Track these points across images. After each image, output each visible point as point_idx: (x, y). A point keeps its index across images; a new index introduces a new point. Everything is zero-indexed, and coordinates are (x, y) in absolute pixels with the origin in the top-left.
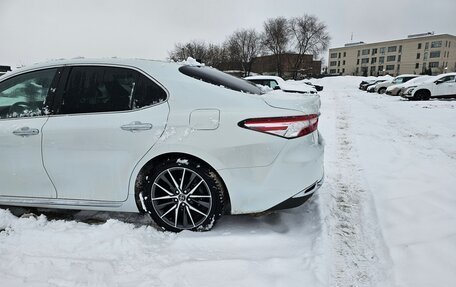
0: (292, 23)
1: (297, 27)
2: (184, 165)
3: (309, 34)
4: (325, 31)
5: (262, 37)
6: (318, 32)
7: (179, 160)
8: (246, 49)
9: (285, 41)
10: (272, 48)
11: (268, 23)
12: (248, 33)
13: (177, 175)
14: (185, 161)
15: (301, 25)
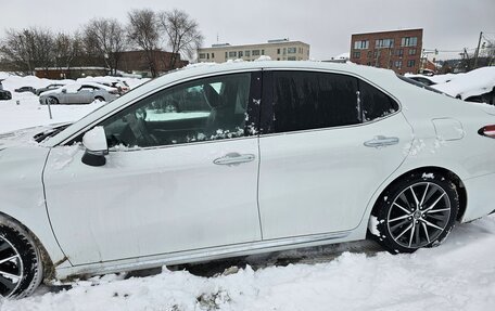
0: (161, 17)
1: (167, 23)
2: (429, 180)
3: (181, 31)
4: (197, 29)
5: (128, 29)
6: (190, 29)
7: (424, 175)
8: (108, 42)
9: (154, 37)
10: (141, 43)
11: (133, 15)
12: (109, 24)
13: (419, 191)
14: (431, 175)
15: (171, 20)
